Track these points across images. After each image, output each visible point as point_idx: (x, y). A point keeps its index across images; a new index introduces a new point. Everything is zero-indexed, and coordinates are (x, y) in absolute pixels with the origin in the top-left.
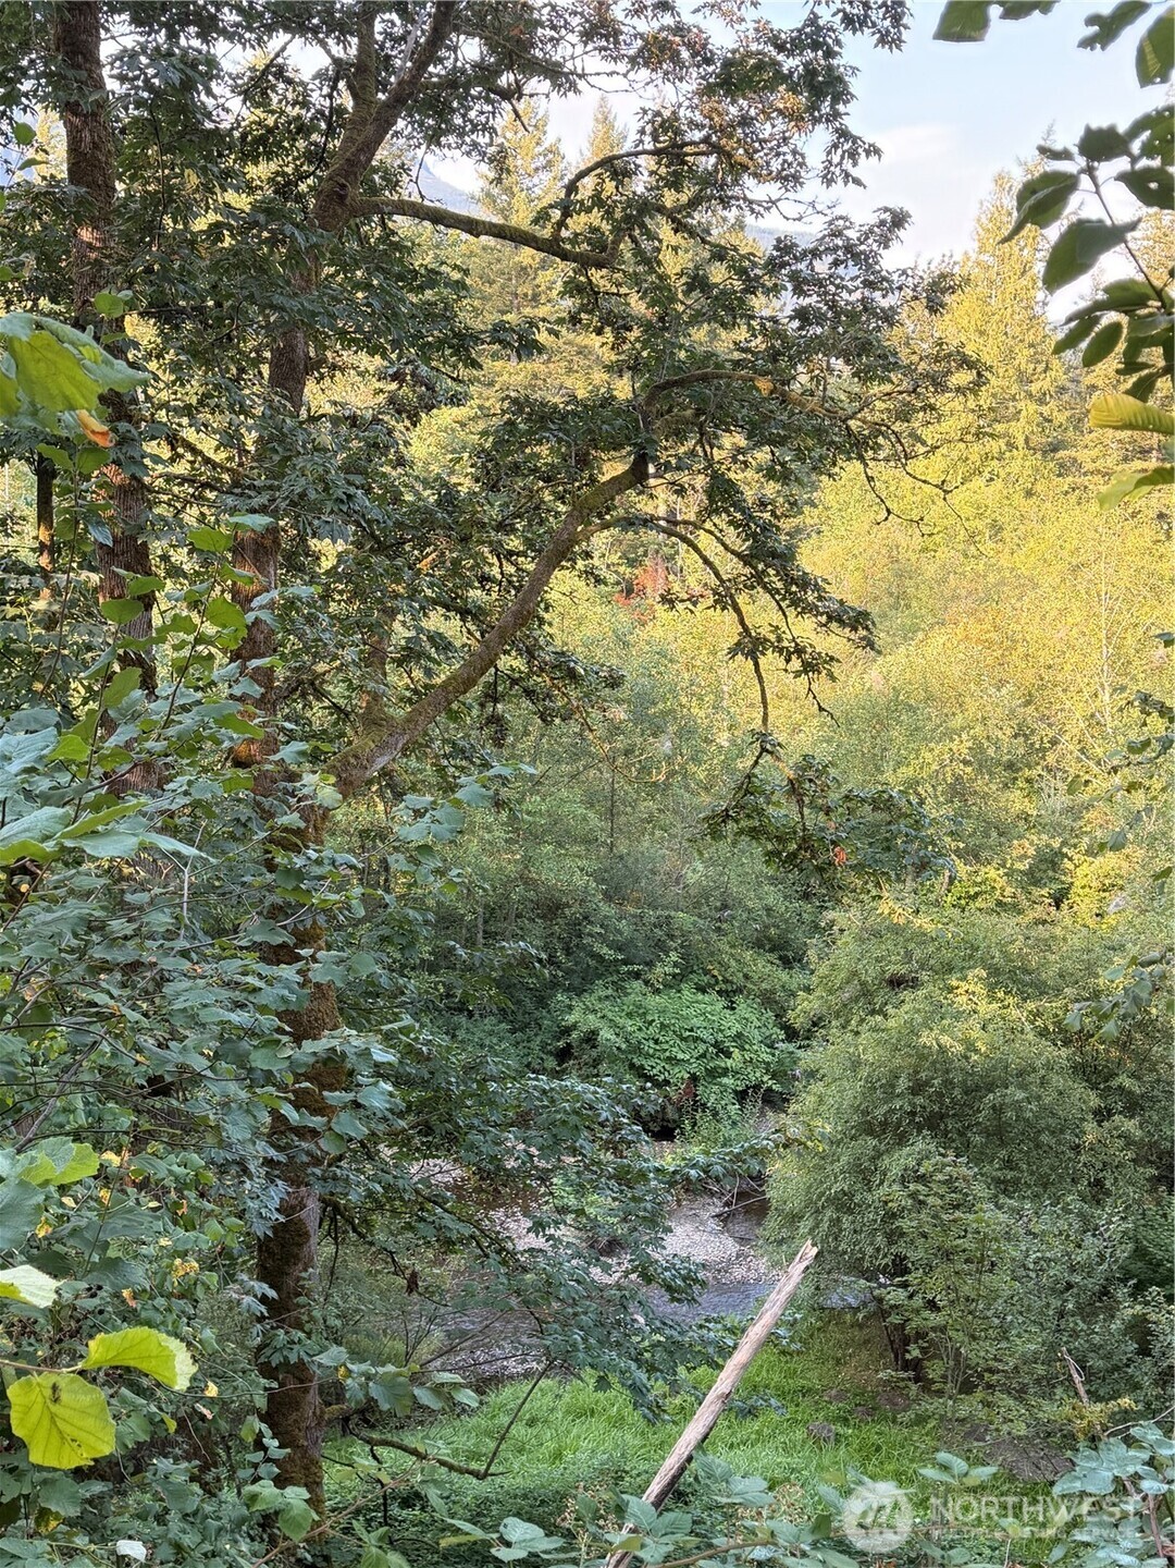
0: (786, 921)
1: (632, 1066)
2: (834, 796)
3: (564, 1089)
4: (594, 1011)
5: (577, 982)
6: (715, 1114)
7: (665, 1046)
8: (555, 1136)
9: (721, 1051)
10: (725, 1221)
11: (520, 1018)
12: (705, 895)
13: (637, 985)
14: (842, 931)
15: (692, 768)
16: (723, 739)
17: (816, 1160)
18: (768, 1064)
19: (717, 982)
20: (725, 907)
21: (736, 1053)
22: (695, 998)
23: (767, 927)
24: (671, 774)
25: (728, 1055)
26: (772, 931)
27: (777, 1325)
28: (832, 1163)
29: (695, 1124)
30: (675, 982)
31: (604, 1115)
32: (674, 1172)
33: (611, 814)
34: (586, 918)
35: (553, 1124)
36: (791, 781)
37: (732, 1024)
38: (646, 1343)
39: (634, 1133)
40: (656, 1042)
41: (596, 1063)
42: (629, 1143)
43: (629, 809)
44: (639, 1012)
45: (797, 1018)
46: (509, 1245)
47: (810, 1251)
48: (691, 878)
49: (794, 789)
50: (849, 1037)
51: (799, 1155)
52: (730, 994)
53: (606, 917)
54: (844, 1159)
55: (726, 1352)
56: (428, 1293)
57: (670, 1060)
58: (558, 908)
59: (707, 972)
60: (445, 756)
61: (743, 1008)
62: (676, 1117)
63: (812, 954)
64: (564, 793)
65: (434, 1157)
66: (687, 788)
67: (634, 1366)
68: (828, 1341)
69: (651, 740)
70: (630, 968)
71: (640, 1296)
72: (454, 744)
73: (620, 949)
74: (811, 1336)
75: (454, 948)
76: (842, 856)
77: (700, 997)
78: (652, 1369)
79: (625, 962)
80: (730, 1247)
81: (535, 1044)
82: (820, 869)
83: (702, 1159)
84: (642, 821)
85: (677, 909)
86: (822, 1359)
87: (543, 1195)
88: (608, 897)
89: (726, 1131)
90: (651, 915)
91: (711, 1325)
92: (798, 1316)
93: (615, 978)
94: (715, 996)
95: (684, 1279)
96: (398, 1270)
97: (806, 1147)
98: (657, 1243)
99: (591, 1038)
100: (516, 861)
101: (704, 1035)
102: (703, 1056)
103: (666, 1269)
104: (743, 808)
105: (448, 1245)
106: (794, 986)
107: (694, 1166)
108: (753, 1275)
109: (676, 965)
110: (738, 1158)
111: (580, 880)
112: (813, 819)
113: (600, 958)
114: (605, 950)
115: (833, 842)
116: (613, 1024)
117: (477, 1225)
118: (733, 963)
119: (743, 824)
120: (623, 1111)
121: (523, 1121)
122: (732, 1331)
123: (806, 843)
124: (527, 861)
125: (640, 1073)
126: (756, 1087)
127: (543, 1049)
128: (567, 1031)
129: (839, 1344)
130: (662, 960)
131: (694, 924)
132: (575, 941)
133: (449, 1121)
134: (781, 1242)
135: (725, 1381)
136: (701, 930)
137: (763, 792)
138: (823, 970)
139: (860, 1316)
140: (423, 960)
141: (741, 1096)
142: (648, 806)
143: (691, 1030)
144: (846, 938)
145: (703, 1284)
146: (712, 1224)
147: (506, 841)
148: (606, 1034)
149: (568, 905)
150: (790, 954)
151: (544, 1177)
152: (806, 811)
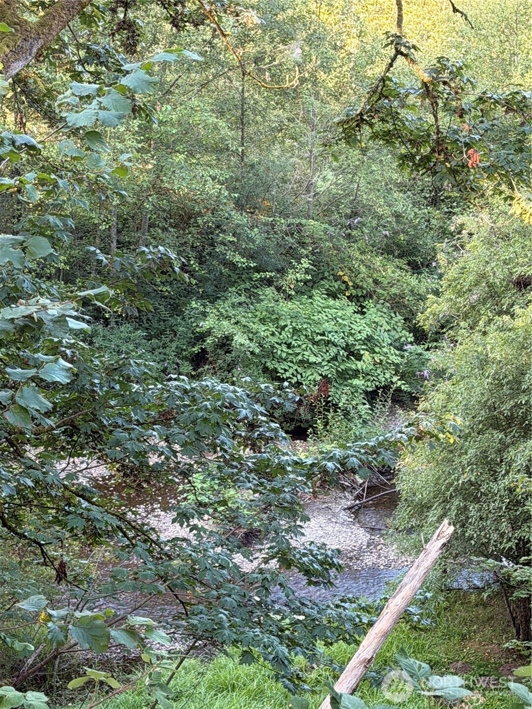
0: (415, 228)
1: (266, 370)
2: (469, 99)
3: (204, 389)
4: (228, 318)
5: (210, 289)
6: (346, 413)
7: (298, 350)
8: (197, 433)
9: (352, 353)
10: (356, 513)
11: (155, 325)
12: (335, 202)
13: (270, 291)
14: (471, 235)
15: (322, 76)
16: (352, 45)
17: (444, 454)
18: (397, 365)
19: (347, 288)
20: (355, 214)
21: (367, 356)
22: (326, 303)
23: (396, 233)
24: (303, 80)
25: (359, 357)
26: (402, 237)
27: (410, 604)
28: (460, 456)
29: (326, 424)
30: (306, 288)
31: (244, 412)
32: (313, 465)
33: (242, 123)
34: (218, 227)
35: (194, 422)
36: (425, 84)
37: (362, 327)
38: (287, 621)
39: (272, 430)
40: (289, 346)
41: (230, 368)
42: (268, 440)
43: (259, 118)
44: (271, 318)
45: (426, 320)
46: (154, 537)
47: (447, 529)
48: (321, 186)
49: (428, 91)
50: (477, 336)
51: (432, 447)
52: (360, 299)
53: (238, 225)
54: (471, 452)
55: (363, 629)
56: (77, 581)
57: (304, 363)
58: (190, 218)
59: (337, 278)
60: (81, 62)
61: (373, 312)
62: (309, 417)
63: (441, 257)
64: (195, 102)
65: (79, 456)
66: (317, 95)
67: (276, 641)
68: (454, 619)
69: (281, 47)
70: (263, 275)
71: (281, 579)
72: (89, 49)
73: (252, 257)
74: (439, 615)
75: (94, 252)
76: (476, 158)
77: (331, 302)
78: (292, 644)
79: (257, 270)
80: (361, 536)
81: (171, 350)
82: (453, 172)
83: (338, 452)
84: (272, 130)
85: (308, 217)
86: (447, 636)
87: (182, 492)
88: (239, 206)
89: (357, 429)
90: (282, 223)
91: (347, 605)
92: (429, 595)
93: (248, 285)
94: (345, 301)
95: (321, 563)
96: (48, 561)
97: (438, 439)
98: (295, 531)
99: (225, 343)
100: (148, 172)
101: (336, 339)
102: (335, 358)
103: (304, 555)
104: (377, 111)
105: (94, 535)
106: (422, 290)
107: (331, 459)
108: (382, 562)
109: (307, 272)
110: (373, 451)
111: (212, 189)
112: (446, 121)
113: (233, 266)
114: (238, 258)
115: (467, 145)
116: (247, 330)
117: (121, 517)
118: (363, 269)
119: (377, 128)
120: (262, 409)
121: (166, 418)
122: (366, 609)
123: (439, 146)
124: (159, 170)
125: (274, 376)
126: (386, 388)
127: (178, 355)
128: (201, 337)
129: (464, 622)
130: (293, 267)
131: (325, 231)
132: (208, 249)
133: (93, 421)
134: (410, 531)
135: (369, 645)
136: (332, 237)
137: (397, 95)
138: (452, 273)
139: (485, 595)
140: (58, 270)
141: (371, 396)
142: (277, 115)
143: (323, 334)
144: (475, 241)
145: (339, 568)
146: (344, 516)
147: (138, 151)
148: (240, 339)
149: (200, 214)
150: (419, 260)
151: (186, 474)
152: (440, 114)
